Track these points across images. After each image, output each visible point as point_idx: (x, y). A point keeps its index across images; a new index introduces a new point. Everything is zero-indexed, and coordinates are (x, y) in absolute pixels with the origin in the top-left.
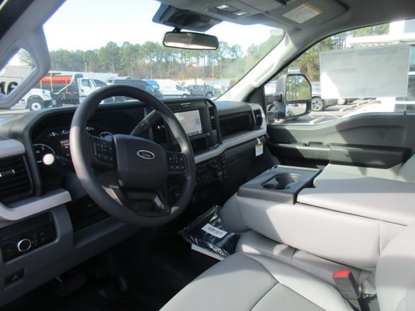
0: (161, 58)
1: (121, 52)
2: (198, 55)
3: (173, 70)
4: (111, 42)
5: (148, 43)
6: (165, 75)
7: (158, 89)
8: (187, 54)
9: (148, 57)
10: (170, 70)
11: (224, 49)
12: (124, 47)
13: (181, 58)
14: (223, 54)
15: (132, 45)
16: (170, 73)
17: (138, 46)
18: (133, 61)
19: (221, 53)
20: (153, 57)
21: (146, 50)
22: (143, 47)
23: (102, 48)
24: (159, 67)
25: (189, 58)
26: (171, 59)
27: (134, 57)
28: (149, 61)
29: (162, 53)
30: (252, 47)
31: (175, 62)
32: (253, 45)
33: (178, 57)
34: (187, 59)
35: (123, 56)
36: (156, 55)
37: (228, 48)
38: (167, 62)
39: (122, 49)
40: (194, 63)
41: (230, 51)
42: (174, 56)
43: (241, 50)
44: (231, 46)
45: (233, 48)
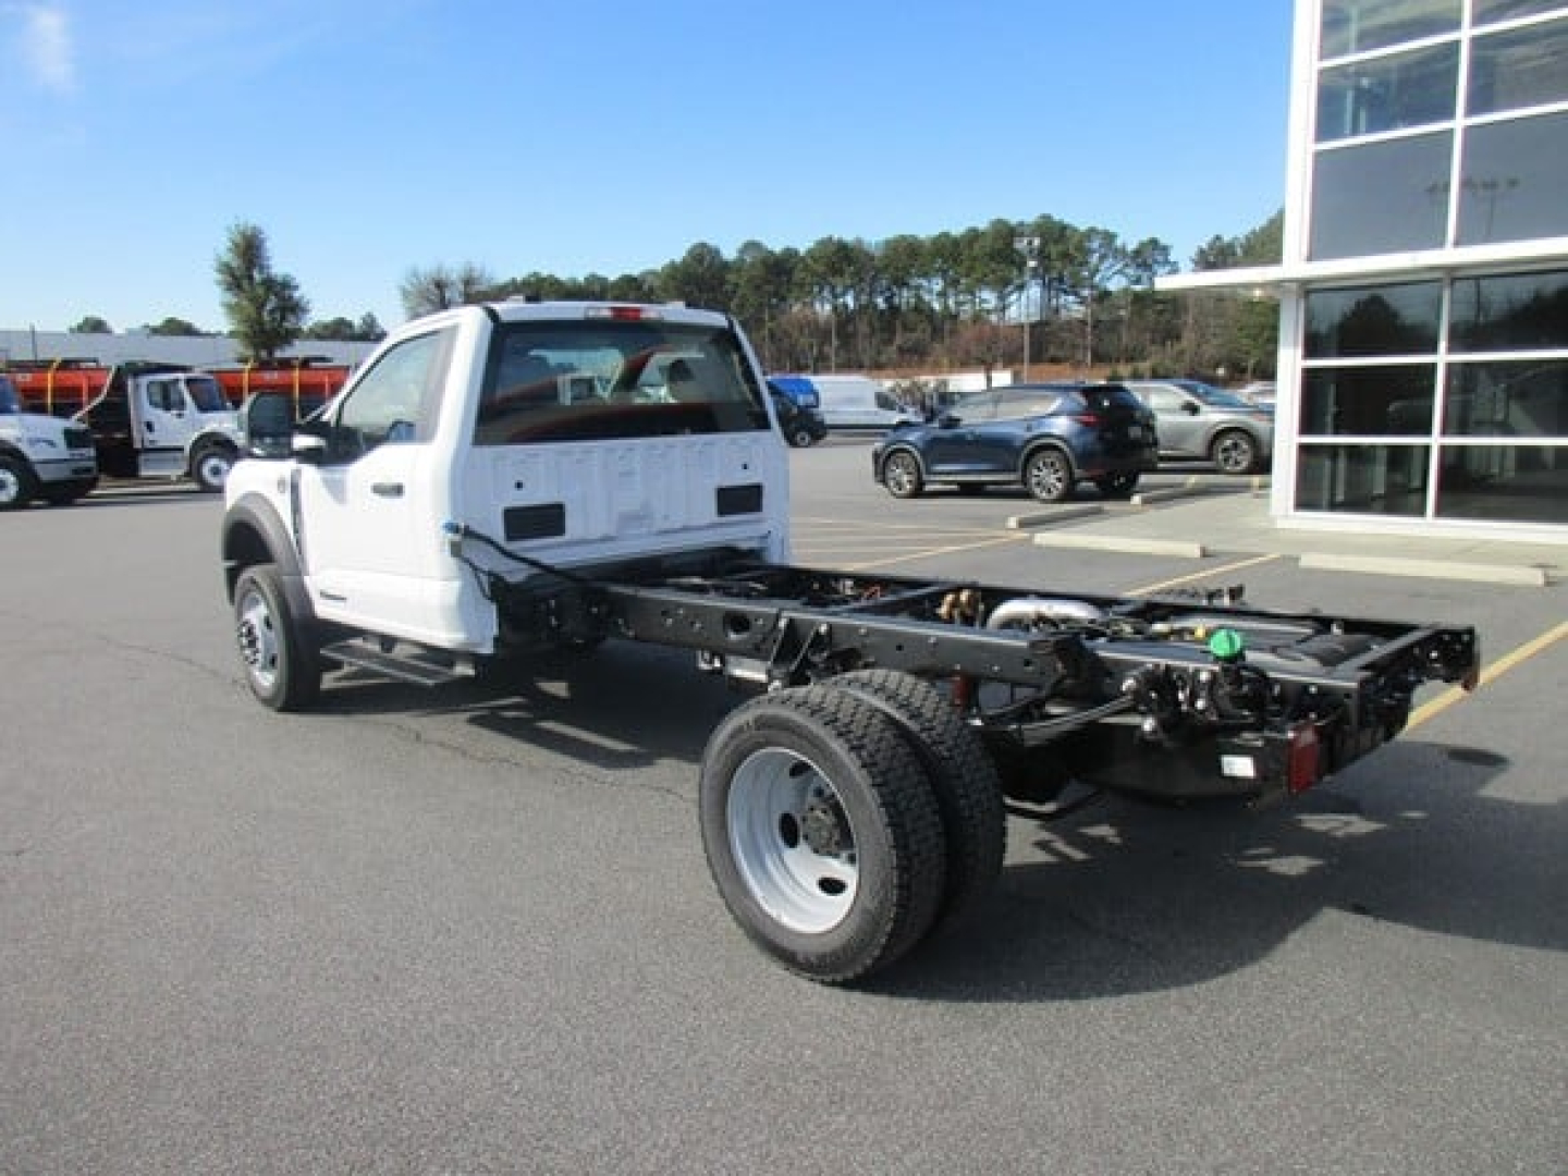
0: (870, 294)
1: (731, 277)
2: (1006, 282)
3: (914, 336)
4: (703, 245)
5: (826, 243)
6: (883, 358)
7: (817, 406)
8: (963, 281)
9: (826, 293)
10: (898, 340)
11: (1103, 258)
12: (741, 260)
13: (943, 294)
14: (1097, 279)
15: (771, 253)
16: (901, 350)
17: (790, 254)
18: (771, 307)
19: (1093, 275)
20: (844, 294)
21: (821, 268)
22: (809, 261)
23: (673, 265)
24: (863, 328)
25: (972, 294)
26: (905, 298)
27: (776, 294)
28: (828, 307)
29: (874, 278)
30: (1211, 246)
31: (920, 308)
32: (1218, 238)
33: (930, 291)
34: (961, 298)
35: (740, 292)
36: (852, 286)
37: (1120, 253)
38: (894, 310)
39: (735, 267)
40: (989, 312)
41: (1127, 265)
42: (918, 287)
43: (1172, 258)
44: (1131, 247)
45: (1137, 253)
